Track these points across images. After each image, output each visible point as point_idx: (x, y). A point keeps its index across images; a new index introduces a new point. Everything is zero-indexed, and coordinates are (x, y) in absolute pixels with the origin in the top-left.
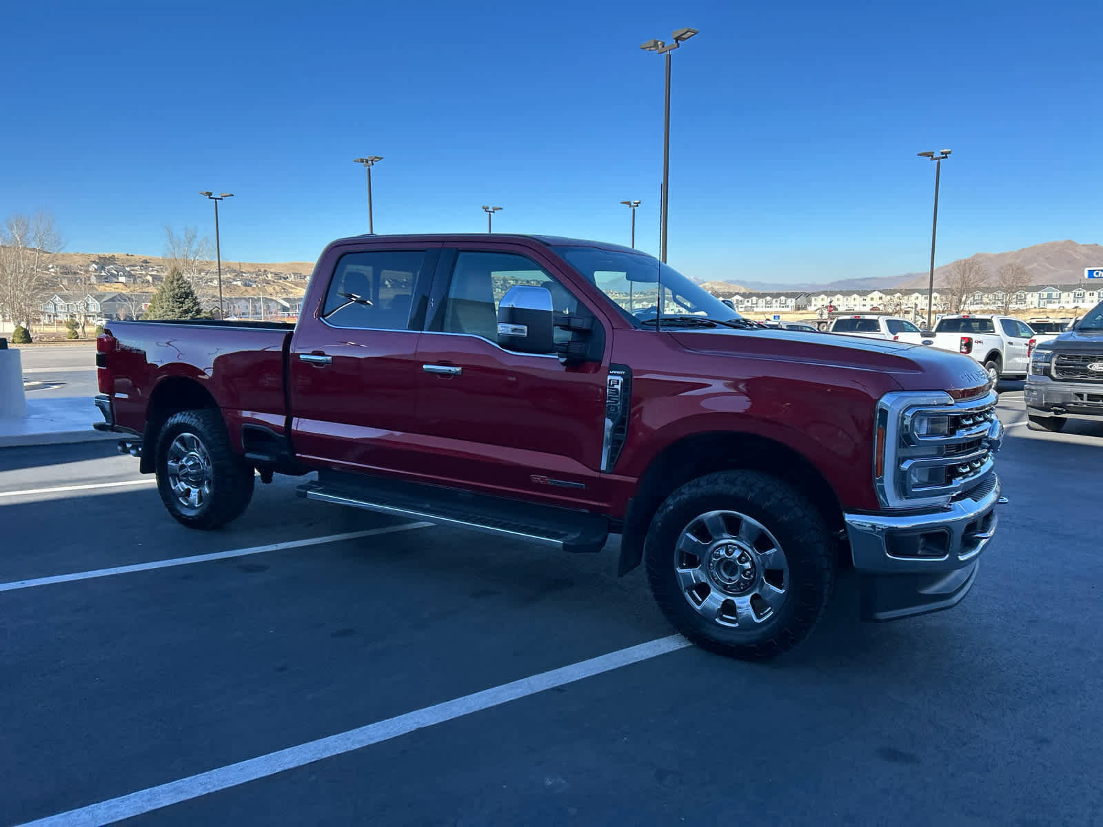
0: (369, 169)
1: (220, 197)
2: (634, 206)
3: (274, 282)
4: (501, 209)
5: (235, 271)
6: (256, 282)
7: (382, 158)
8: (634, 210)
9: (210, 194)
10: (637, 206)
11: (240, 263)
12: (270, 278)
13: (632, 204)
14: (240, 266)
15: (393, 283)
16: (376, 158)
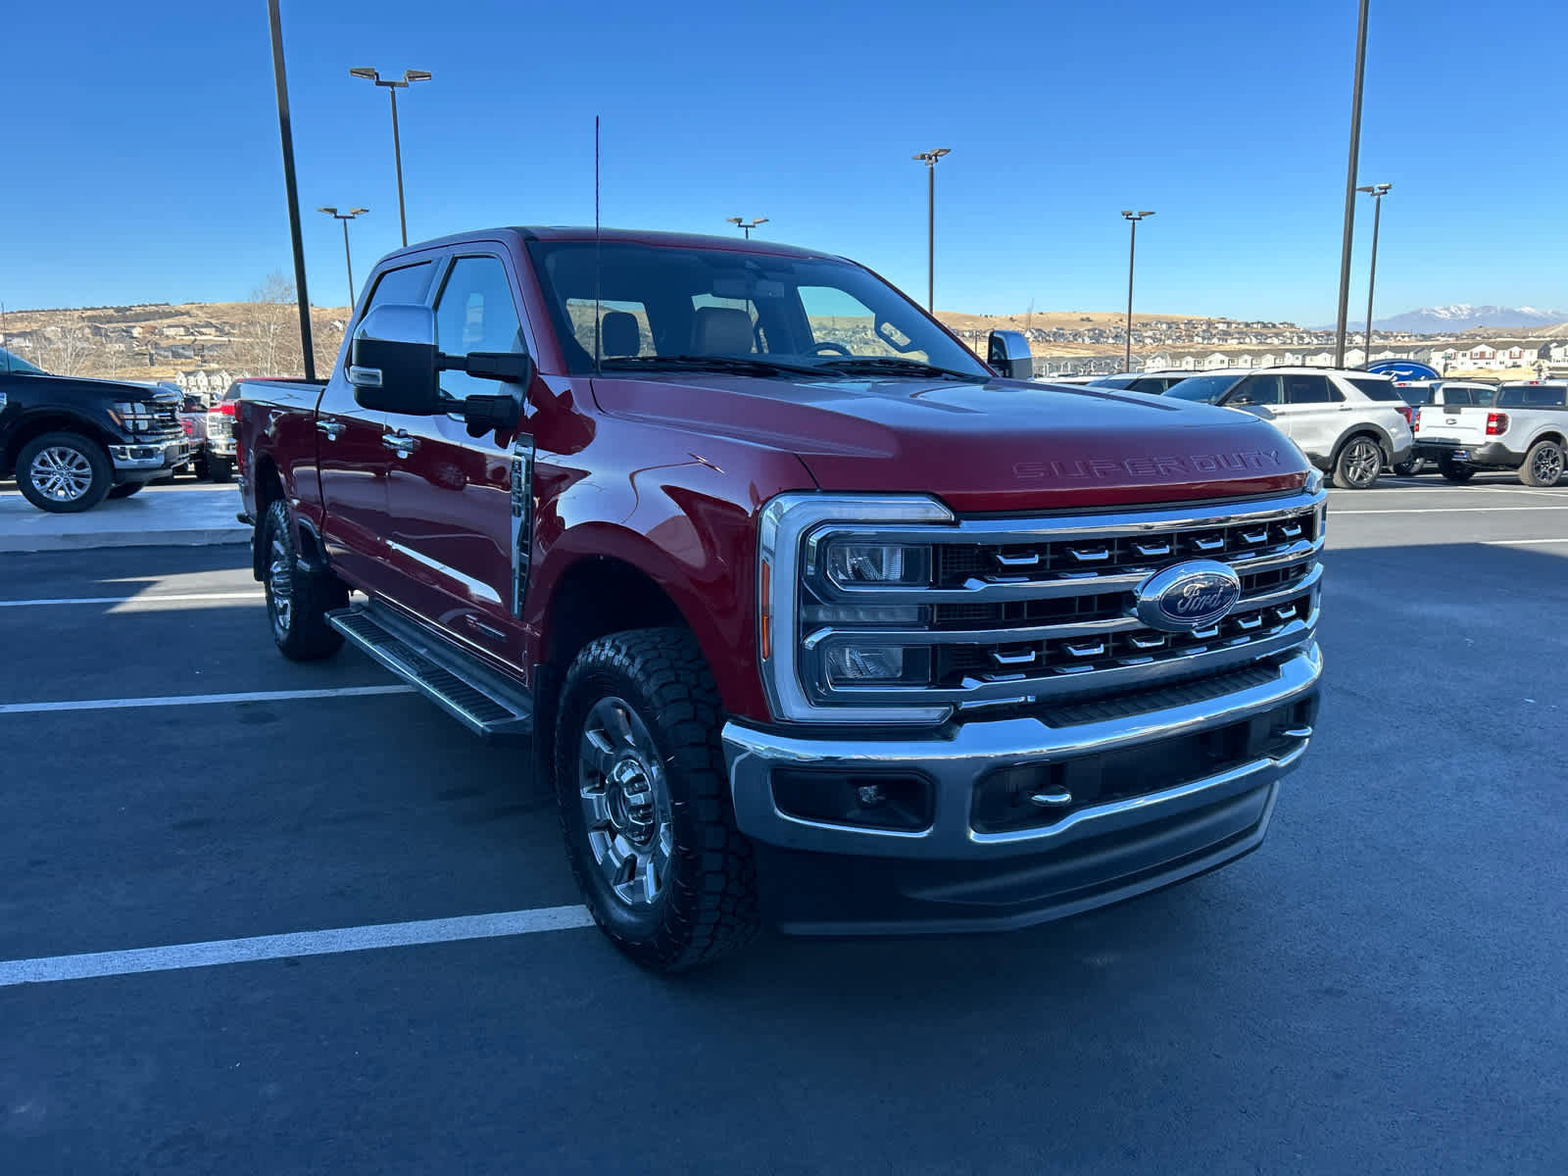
0: (932, 168)
1: (752, 224)
2: (1379, 194)
3: (874, 341)
4: (1152, 213)
5: (825, 329)
6: (851, 342)
7: (948, 151)
8: (1379, 201)
9: (739, 221)
10: (1385, 193)
11: (833, 318)
12: (869, 336)
13: (1377, 191)
14: (833, 321)
15: (1036, 334)
16: (941, 150)
